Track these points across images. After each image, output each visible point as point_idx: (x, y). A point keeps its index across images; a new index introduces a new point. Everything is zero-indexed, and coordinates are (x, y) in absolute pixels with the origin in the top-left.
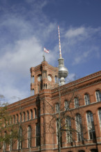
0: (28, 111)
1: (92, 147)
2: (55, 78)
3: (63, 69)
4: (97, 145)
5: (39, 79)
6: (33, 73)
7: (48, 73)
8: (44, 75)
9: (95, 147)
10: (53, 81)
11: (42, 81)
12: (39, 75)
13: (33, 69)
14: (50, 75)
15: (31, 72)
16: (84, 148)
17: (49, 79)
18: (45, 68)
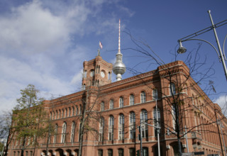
0: (73, 107)
1: (130, 146)
2: (108, 74)
3: (121, 65)
4: (136, 144)
5: (91, 74)
6: (86, 67)
7: (101, 69)
8: (97, 70)
9: (133, 146)
10: (106, 77)
11: (94, 77)
12: (92, 70)
13: (86, 63)
14: (103, 71)
15: (84, 66)
16: (123, 147)
17: (102, 75)
18: (99, 63)
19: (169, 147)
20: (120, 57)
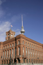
3: (23, 30)
5: (8, 36)
6: (7, 34)
7: (11, 34)
10: (13, 36)
12: (9, 34)
13: (7, 32)
14: (12, 34)
18: (10, 32)
19: (17, 60)
20: (23, 27)
